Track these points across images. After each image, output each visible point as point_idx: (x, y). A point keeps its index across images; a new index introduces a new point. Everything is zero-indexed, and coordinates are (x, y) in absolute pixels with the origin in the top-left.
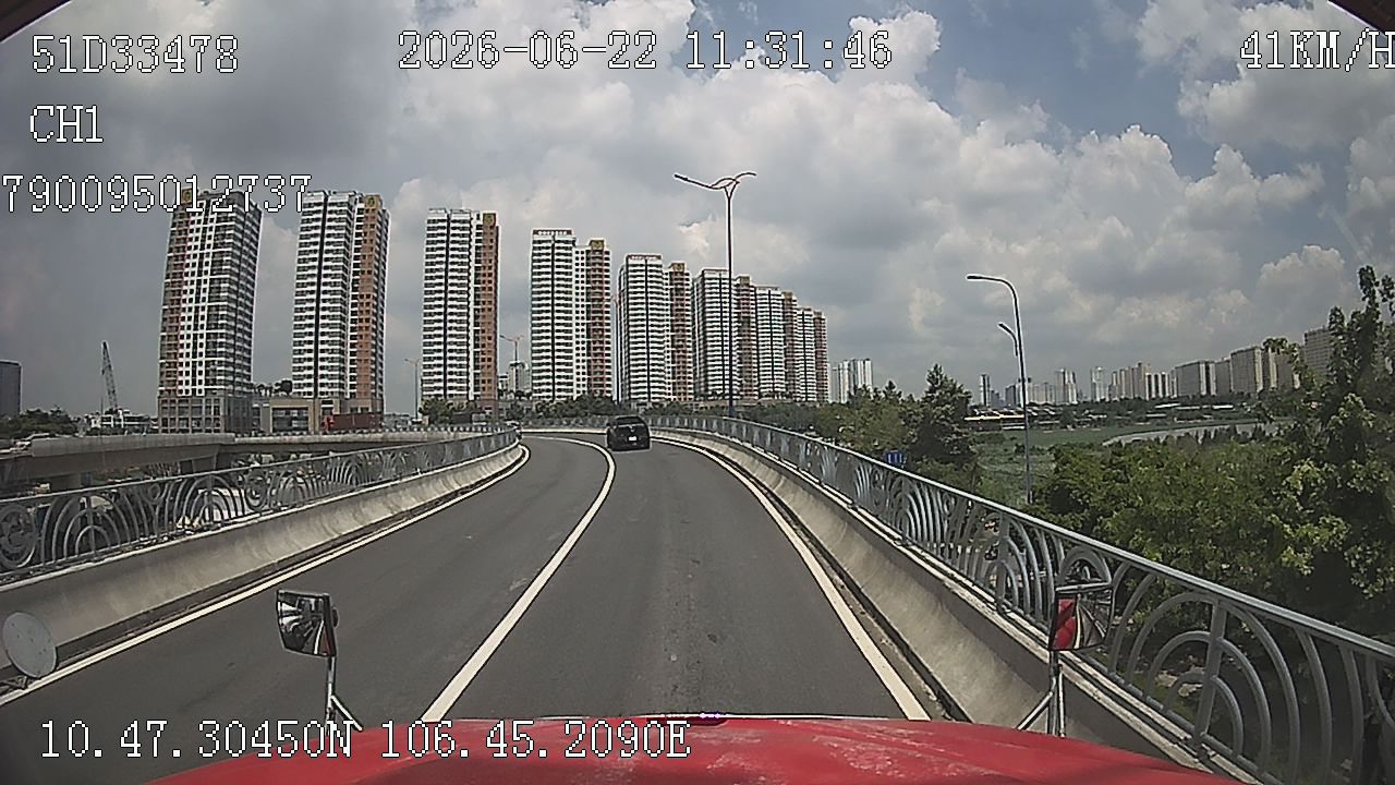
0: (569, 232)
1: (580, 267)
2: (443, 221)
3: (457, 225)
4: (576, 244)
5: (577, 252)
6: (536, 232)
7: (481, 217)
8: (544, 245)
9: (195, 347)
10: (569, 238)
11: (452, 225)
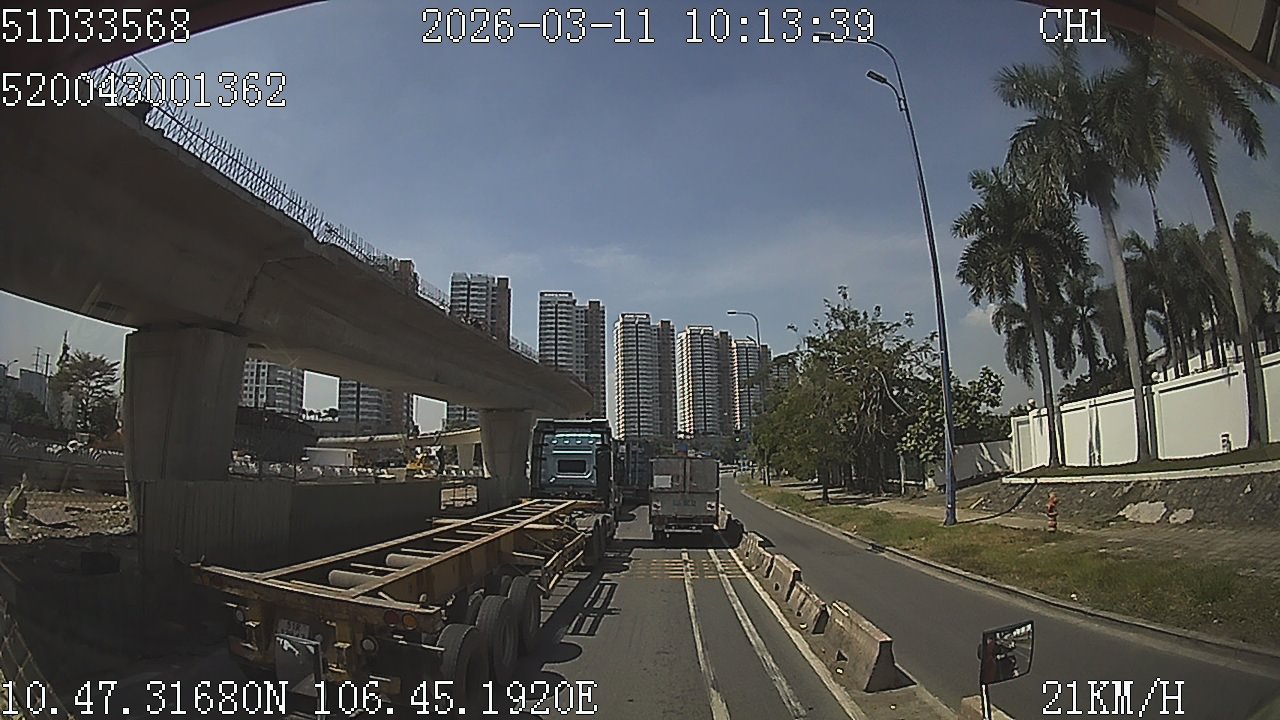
0: (570, 294)
1: (579, 324)
2: (465, 283)
3: (476, 287)
4: (577, 304)
5: (577, 312)
6: (542, 294)
7: (496, 281)
8: (549, 305)
9: (258, 376)
10: (570, 300)
11: (472, 287)
